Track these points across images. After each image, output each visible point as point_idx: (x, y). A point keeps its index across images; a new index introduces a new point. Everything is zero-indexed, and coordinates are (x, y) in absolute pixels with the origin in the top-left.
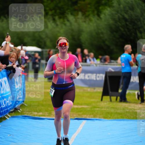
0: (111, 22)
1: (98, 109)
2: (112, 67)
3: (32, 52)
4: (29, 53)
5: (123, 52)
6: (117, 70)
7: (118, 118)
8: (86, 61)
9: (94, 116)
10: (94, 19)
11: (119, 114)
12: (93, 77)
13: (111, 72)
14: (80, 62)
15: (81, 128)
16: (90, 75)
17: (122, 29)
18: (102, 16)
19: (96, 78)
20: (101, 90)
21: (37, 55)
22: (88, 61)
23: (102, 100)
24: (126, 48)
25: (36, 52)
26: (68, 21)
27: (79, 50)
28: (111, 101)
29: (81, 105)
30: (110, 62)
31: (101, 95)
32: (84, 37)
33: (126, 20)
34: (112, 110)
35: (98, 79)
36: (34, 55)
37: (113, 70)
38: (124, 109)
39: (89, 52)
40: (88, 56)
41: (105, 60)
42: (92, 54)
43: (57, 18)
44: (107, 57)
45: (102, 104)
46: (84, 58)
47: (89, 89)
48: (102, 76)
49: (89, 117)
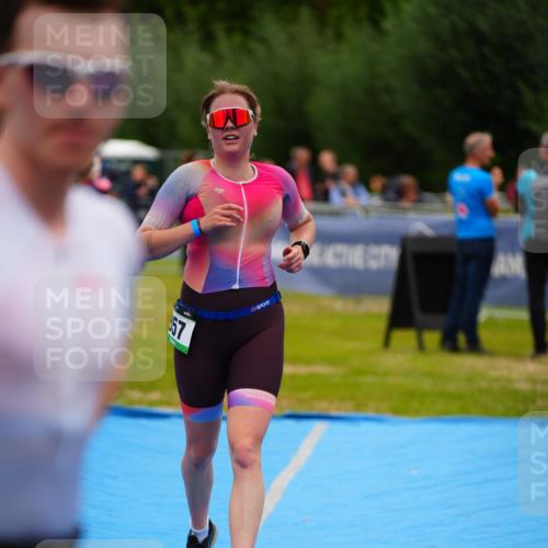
1: (370, 379)
2: (426, 220)
7: (448, 413)
9: (360, 406)
11: (453, 397)
13: (421, 239)
14: (303, 200)
15: (309, 452)
17: (464, 73)
18: (388, 24)
20: (382, 306)
27: (302, 154)
29: (309, 362)
30: (420, 200)
38: (469, 379)
40: (336, 177)
44: (407, 180)
47: (339, 305)
49: (338, 409)
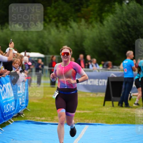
0: (114, 28)
1: (100, 114)
2: (114, 73)
3: (35, 58)
4: (32, 59)
5: (125, 57)
6: (120, 76)
7: (120, 123)
8: (88, 67)
9: (97, 121)
10: (97, 25)
11: (121, 119)
12: (96, 82)
13: (113, 78)
14: (82, 68)
15: (84, 133)
16: (92, 80)
17: (125, 35)
18: (105, 22)
19: (98, 83)
20: (103, 95)
21: (40, 61)
22: (91, 66)
23: (104, 105)
24: (129, 54)
25: (39, 58)
26: (71, 27)
27: (82, 56)
28: (113, 106)
29: (84, 110)
30: (113, 68)
31: (103, 100)
32: (87, 44)
33: (128, 26)
34: (115, 115)
35: (100, 84)
36: (37, 61)
37: (115, 76)
38: (126, 114)
39: (92, 58)
40: (91, 62)
41: (108, 66)
42: (95, 60)
43: (60, 24)
44: (109, 62)
45: (105, 109)
46: (87, 64)
47: (91, 95)
48: (105, 82)
49: (91, 122)
